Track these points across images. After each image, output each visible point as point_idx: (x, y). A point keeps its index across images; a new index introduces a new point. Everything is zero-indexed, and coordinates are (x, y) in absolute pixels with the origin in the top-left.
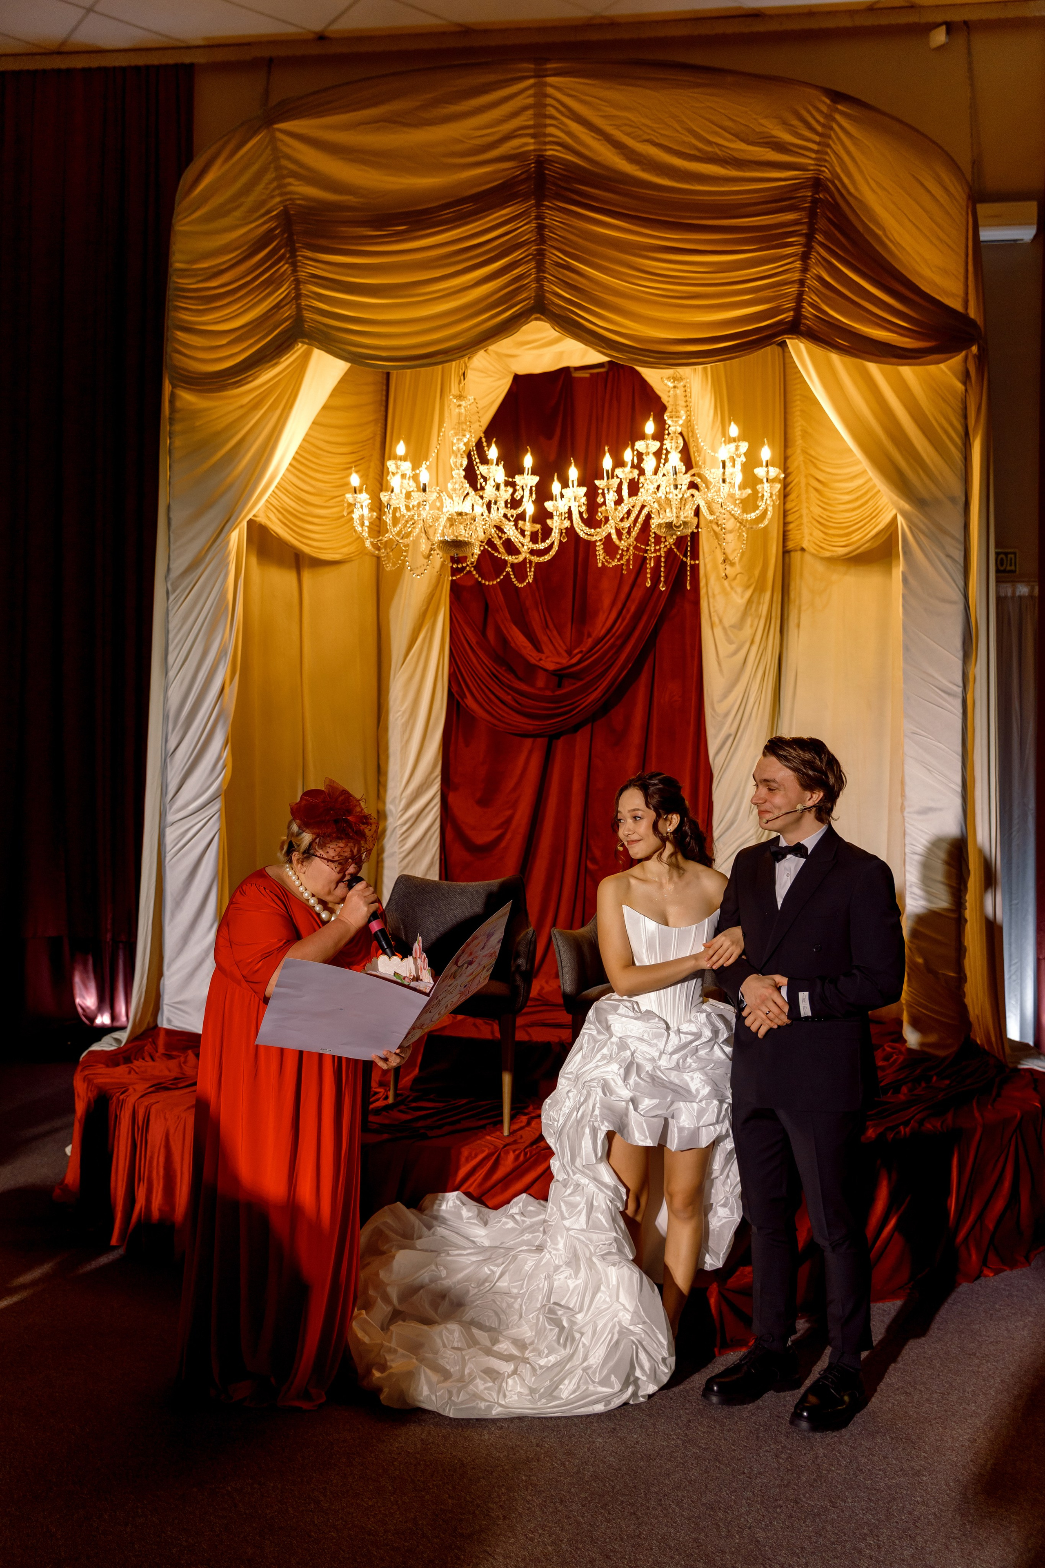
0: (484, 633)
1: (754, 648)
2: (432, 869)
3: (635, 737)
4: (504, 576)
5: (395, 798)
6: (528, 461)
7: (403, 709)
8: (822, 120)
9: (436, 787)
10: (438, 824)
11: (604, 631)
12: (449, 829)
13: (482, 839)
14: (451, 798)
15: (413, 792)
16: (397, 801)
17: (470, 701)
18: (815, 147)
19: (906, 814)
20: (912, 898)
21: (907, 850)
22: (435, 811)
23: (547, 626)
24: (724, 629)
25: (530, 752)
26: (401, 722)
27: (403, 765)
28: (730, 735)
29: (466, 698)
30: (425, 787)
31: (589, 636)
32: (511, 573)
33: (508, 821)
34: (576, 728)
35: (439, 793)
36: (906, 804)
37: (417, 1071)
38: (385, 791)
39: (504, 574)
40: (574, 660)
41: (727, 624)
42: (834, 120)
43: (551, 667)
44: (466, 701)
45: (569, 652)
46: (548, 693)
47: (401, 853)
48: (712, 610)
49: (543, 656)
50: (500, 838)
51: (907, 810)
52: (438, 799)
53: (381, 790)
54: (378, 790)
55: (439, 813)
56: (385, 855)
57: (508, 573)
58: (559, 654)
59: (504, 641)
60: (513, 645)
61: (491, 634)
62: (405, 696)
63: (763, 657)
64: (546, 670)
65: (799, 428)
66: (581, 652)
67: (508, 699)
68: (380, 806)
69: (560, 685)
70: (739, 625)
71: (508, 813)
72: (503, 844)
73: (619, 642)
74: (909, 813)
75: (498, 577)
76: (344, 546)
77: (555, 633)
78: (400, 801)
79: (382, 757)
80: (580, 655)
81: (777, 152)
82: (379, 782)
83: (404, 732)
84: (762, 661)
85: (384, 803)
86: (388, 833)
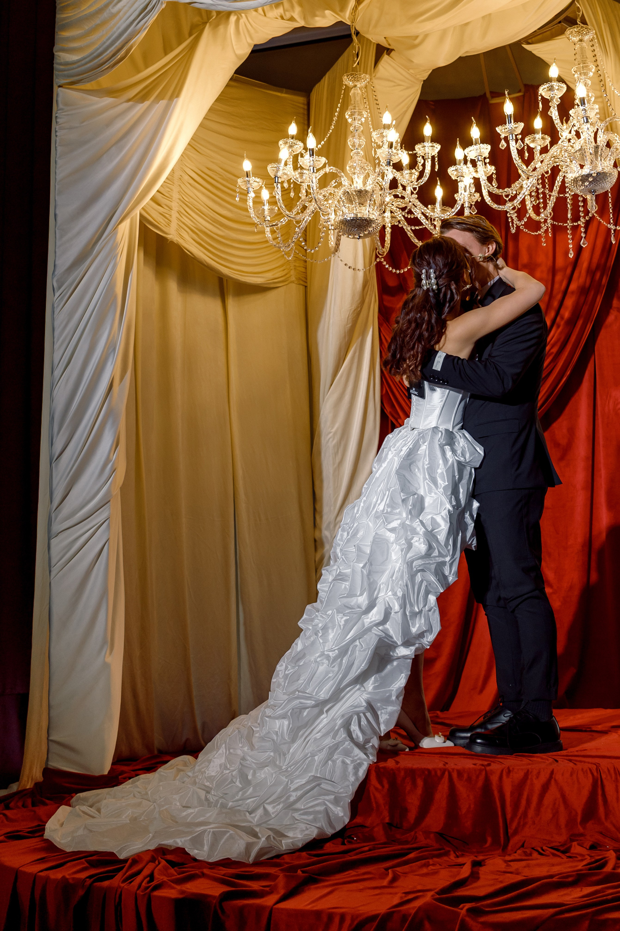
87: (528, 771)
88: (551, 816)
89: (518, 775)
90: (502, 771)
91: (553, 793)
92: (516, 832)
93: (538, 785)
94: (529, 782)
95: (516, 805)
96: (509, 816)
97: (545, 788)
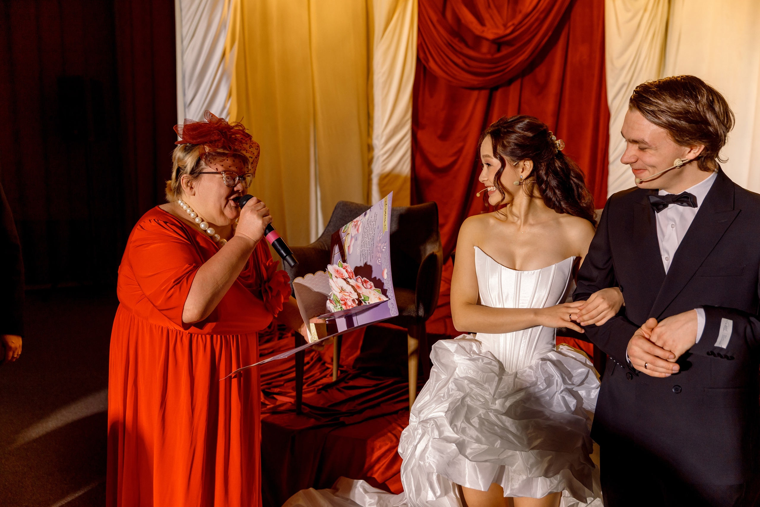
0: (443, 13)
1: (647, 15)
3: (553, 87)
9: (407, 127)
10: (409, 154)
11: (530, 8)
12: (418, 156)
13: (441, 163)
14: (420, 134)
15: (390, 131)
16: (380, 138)
17: (432, 65)
22: (407, 144)
23: (489, 6)
25: (477, 101)
26: (382, 79)
27: (383, 112)
29: (430, 62)
30: (400, 127)
31: (520, 12)
33: (460, 150)
34: (510, 82)
35: (411, 131)
37: (359, 352)
38: (372, 130)
40: (508, 31)
43: (490, 36)
44: (430, 64)
45: (505, 26)
46: (489, 56)
49: (485, 29)
50: (454, 163)
52: (409, 136)
53: (370, 129)
54: (368, 130)
55: (410, 146)
58: (497, 27)
59: (458, 19)
60: (463, 21)
61: (449, 15)
62: (385, 60)
63: (653, 23)
64: (487, 39)
66: (513, 24)
67: (459, 62)
68: (370, 142)
69: (499, 50)
71: (460, 145)
72: (457, 167)
73: (542, 16)
77: (495, 11)
78: (382, 137)
79: (371, 107)
80: (512, 28)
82: (369, 124)
84: (652, 26)
85: (372, 139)
86: (375, 160)
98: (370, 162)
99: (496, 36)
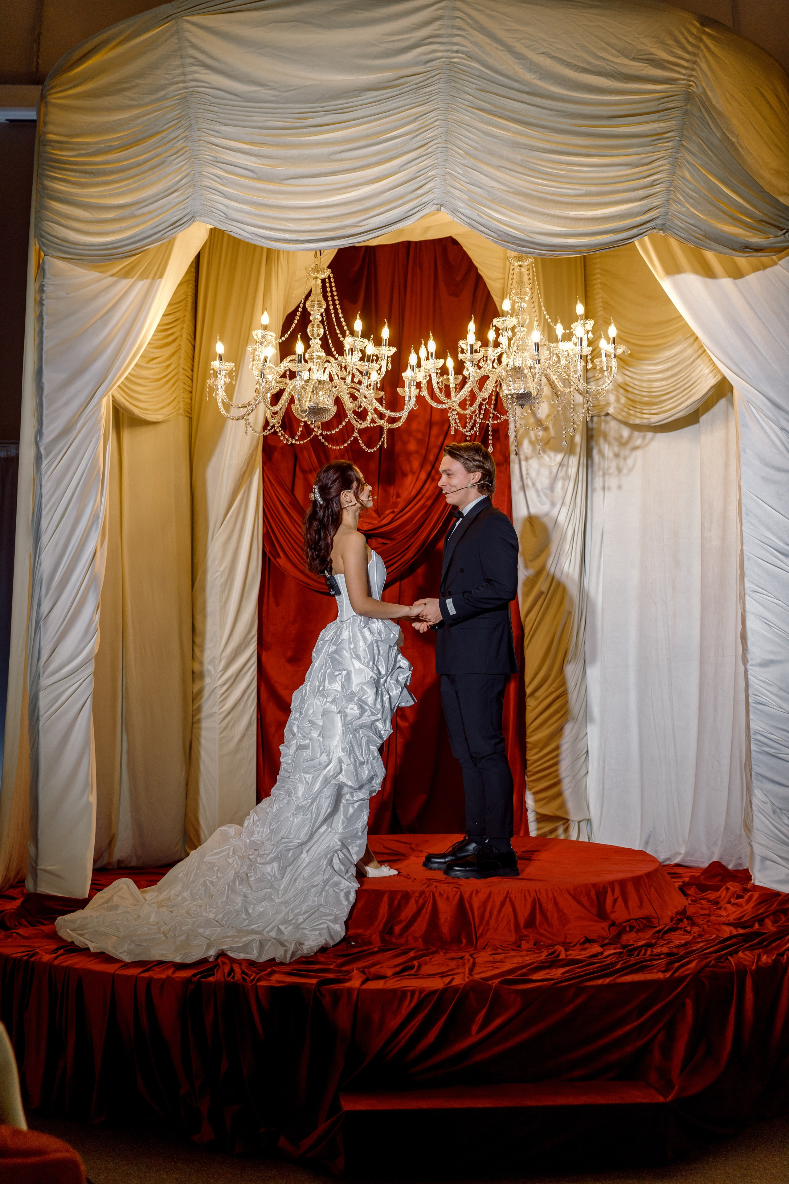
0: (293, 493)
1: (564, 510)
2: (250, 729)
4: (352, 441)
5: (214, 659)
6: (386, 333)
7: (222, 569)
8: (692, 41)
9: (253, 647)
10: (254, 685)
11: (414, 492)
12: (263, 689)
14: (264, 659)
15: (232, 653)
16: (217, 662)
17: (282, 561)
18: (685, 64)
19: (748, 667)
20: (756, 744)
21: (750, 700)
22: (252, 672)
24: (537, 491)
26: (220, 581)
27: (222, 626)
28: (542, 593)
29: (280, 557)
30: (243, 647)
31: (399, 497)
32: (359, 438)
35: (256, 652)
36: (749, 657)
38: (202, 651)
39: (352, 439)
41: (539, 486)
42: (701, 40)
44: (279, 561)
47: (221, 713)
48: (524, 473)
51: (750, 662)
52: (254, 659)
53: (197, 650)
54: (193, 650)
55: (256, 672)
56: (204, 714)
57: (356, 438)
61: (299, 495)
62: (224, 555)
63: (572, 518)
65: (601, 300)
68: (196, 667)
70: (552, 488)
73: (429, 503)
74: (751, 665)
75: (345, 442)
76: (164, 407)
78: (220, 661)
79: (198, 617)
80: (392, 515)
81: (655, 67)
82: (193, 642)
83: (223, 592)
84: (571, 521)
85: (201, 663)
86: (206, 693)
87: (491, 892)
88: (506, 923)
89: (482, 896)
90: (472, 892)
91: (508, 908)
92: (481, 935)
93: (498, 900)
94: (491, 900)
95: (482, 917)
96: (477, 924)
97: (503, 904)
98: (197, 696)
99: (370, 527)
